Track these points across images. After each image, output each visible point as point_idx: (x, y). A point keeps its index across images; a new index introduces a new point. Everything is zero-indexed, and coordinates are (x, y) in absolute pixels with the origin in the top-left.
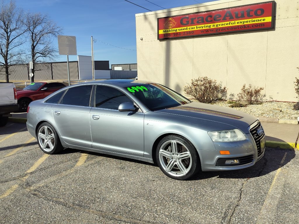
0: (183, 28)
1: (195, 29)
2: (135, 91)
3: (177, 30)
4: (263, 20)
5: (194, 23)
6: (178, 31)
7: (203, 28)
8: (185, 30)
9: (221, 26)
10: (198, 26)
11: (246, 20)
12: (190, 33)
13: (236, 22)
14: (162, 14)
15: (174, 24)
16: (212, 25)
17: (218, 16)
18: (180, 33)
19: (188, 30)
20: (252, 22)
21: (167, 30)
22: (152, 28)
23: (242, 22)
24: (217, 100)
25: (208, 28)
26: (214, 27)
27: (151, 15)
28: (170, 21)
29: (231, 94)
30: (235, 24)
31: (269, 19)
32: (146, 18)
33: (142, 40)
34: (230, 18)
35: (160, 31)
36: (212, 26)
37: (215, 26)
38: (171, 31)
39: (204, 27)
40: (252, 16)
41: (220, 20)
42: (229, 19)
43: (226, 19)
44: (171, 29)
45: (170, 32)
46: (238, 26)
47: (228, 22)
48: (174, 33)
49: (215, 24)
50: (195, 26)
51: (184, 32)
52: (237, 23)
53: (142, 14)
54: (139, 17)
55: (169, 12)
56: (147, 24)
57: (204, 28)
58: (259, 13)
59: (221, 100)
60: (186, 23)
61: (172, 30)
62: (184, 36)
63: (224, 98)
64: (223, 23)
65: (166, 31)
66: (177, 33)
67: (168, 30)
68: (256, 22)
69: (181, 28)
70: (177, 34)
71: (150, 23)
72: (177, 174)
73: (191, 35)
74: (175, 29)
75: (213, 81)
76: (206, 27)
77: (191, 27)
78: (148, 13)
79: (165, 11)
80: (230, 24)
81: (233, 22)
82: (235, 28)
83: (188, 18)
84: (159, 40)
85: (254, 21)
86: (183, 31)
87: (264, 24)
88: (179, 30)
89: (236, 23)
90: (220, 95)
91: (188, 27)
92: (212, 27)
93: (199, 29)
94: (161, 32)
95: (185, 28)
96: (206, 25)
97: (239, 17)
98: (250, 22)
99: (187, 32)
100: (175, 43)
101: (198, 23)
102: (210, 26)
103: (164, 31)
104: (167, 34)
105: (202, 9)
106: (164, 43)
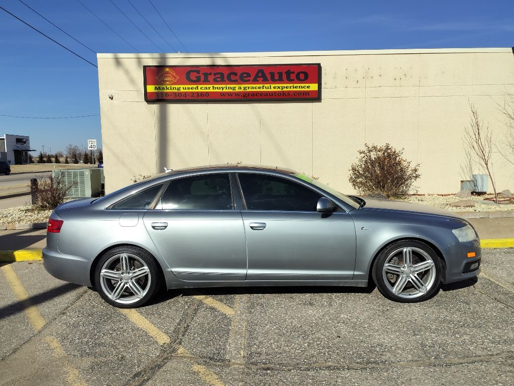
0: (190, 86)
1: (211, 90)
3: (180, 88)
4: (308, 87)
5: (209, 81)
6: (182, 90)
7: (223, 89)
8: (194, 90)
9: (250, 90)
10: (215, 86)
11: (285, 85)
12: (204, 95)
13: (273, 86)
14: (150, 60)
15: (175, 78)
16: (237, 86)
17: (246, 75)
18: (186, 93)
19: (199, 90)
20: (293, 88)
21: (161, 86)
22: (132, 81)
23: (281, 88)
25: (231, 90)
26: (240, 90)
27: (128, 59)
28: (167, 73)
30: (270, 88)
31: (314, 87)
32: (118, 62)
33: (112, 99)
34: (262, 79)
35: (148, 87)
36: (238, 88)
37: (243, 89)
38: (169, 88)
39: (225, 88)
40: (293, 80)
41: (249, 80)
42: (263, 81)
43: (258, 81)
44: (168, 86)
45: (168, 91)
46: (275, 92)
47: (261, 86)
48: (175, 93)
49: (242, 86)
50: (211, 86)
51: (193, 93)
52: (274, 88)
53: (110, 56)
54: (104, 59)
55: (164, 58)
56: (120, 73)
57: (225, 90)
58: (302, 76)
60: (196, 79)
61: (171, 88)
62: (193, 98)
64: (254, 86)
65: (159, 87)
66: (181, 93)
67: (164, 86)
68: (298, 89)
69: (187, 86)
70: (180, 95)
71: (127, 72)
72: (410, 295)
73: (205, 98)
74: (177, 86)
76: (228, 88)
77: (204, 86)
78: (121, 55)
79: (156, 55)
80: (263, 88)
81: (268, 85)
82: (271, 95)
83: (198, 72)
84: (146, 102)
85: (295, 88)
86: (191, 90)
87: (308, 93)
88: (183, 88)
89: (272, 88)
91: (200, 86)
92: (237, 90)
93: (217, 90)
94: (151, 89)
95: (195, 86)
96: (228, 86)
97: (276, 80)
98: (290, 88)
99: (198, 93)
100: (174, 109)
101: (216, 81)
102: (234, 89)
103: (156, 87)
104: (162, 93)
105: (220, 62)
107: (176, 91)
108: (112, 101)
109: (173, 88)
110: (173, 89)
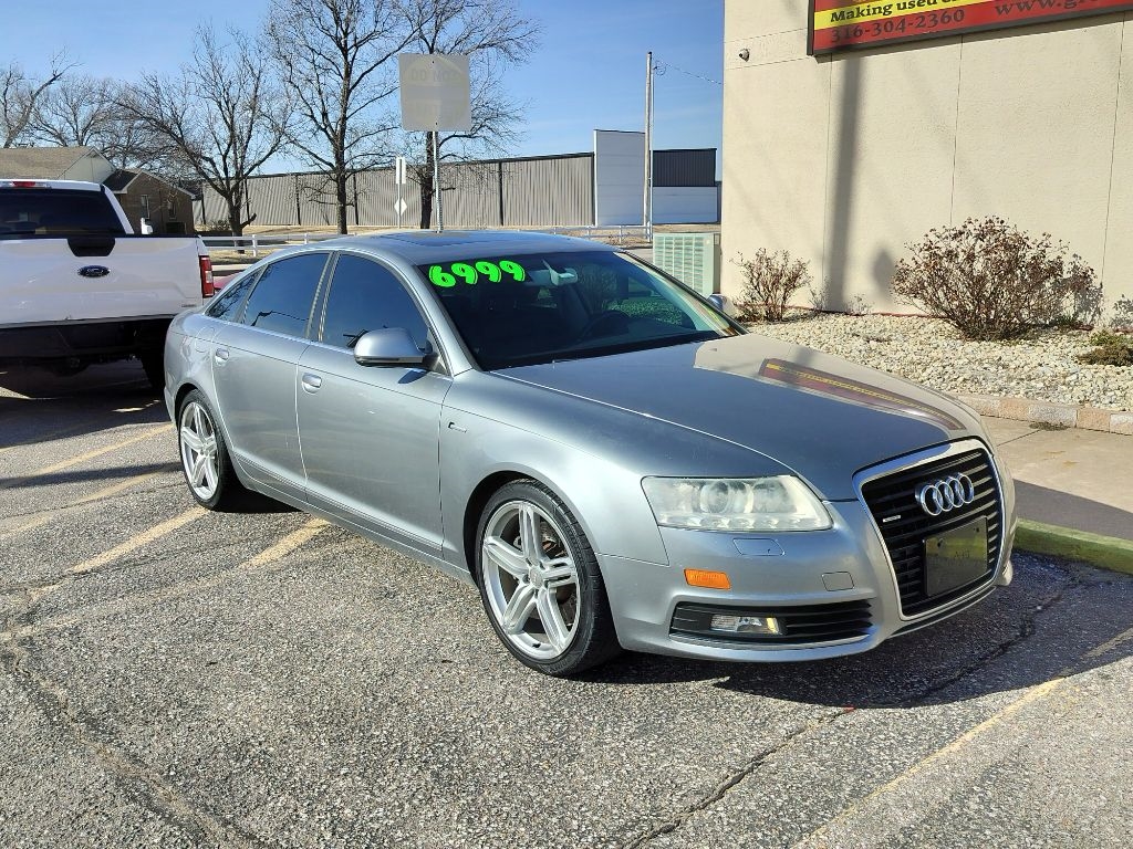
2: (461, 280)
3: (890, 6)
6: (895, 13)
12: (949, 18)
18: (903, 19)
19: (941, 5)
21: (846, 9)
22: (790, 5)
24: (1052, 324)
29: (1120, 302)
33: (747, 59)
35: (817, 15)
38: (865, 13)
44: (863, 7)
45: (861, 19)
48: (877, 23)
51: (922, 16)
59: (1069, 325)
61: (868, 11)
62: (919, 31)
63: (1083, 317)
65: (842, 13)
66: (890, 22)
67: (854, 8)
70: (889, 28)
72: (536, 646)
73: (953, 26)
75: (1034, 236)
84: (812, 58)
88: (898, 6)
90: (1069, 305)
94: (824, 20)
99: (933, 14)
100: (880, 68)
103: (834, 15)
104: (847, 28)
106: (835, 68)
107: (881, 16)
108: (747, 64)
109: (874, 9)
110: (874, 13)
